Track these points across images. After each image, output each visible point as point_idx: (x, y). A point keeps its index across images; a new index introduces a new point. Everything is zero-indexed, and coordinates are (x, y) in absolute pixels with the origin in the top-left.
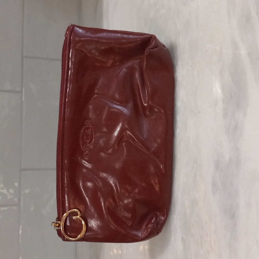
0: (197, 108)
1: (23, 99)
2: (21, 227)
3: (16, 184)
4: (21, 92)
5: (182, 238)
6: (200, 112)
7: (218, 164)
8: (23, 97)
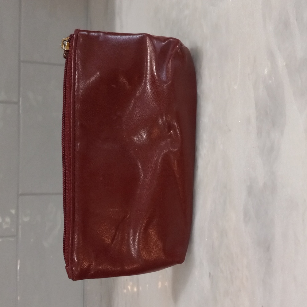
0: (227, 125)
1: (21, 111)
2: (19, 262)
3: (13, 212)
4: (18, 103)
5: (210, 274)
6: (230, 130)
7: (250, 190)
8: (21, 108)
